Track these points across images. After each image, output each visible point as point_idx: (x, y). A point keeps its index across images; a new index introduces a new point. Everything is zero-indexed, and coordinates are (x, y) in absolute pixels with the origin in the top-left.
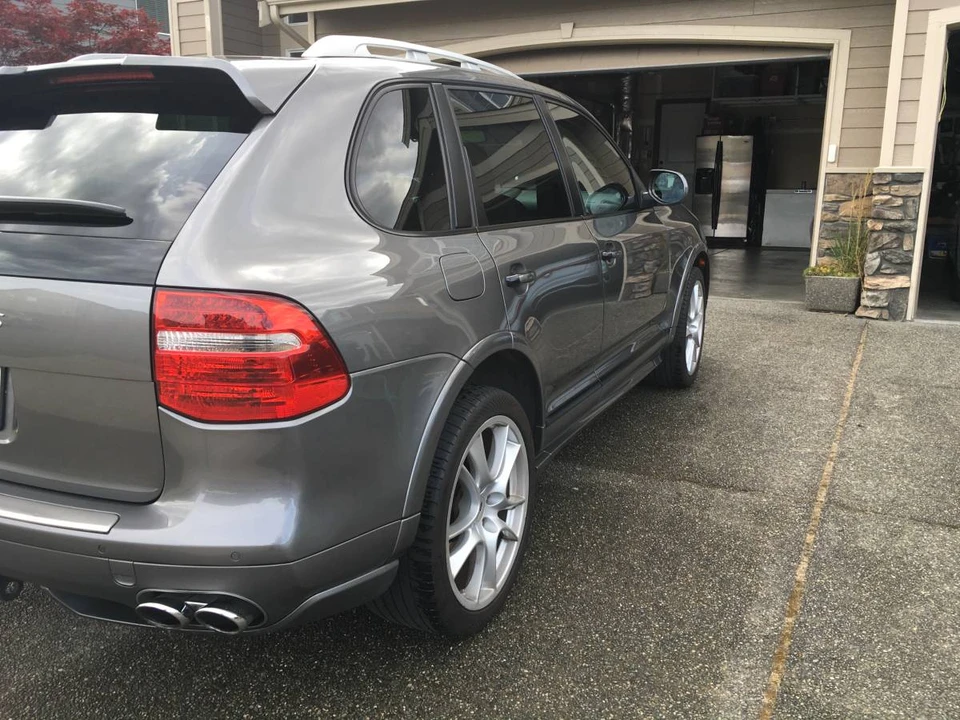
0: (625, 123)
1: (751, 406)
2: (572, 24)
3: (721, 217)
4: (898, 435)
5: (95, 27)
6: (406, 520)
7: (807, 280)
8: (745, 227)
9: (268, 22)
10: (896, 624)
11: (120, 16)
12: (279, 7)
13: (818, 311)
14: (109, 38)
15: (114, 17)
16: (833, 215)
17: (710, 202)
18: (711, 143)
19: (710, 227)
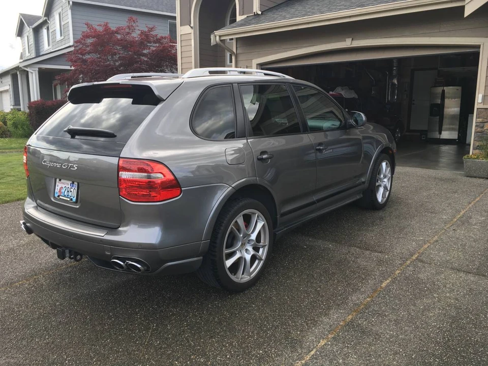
0: (393, 81)
1: (406, 219)
2: (351, 39)
3: (444, 127)
4: (471, 235)
5: (149, 44)
6: (204, 242)
7: (464, 161)
8: (457, 133)
9: (215, 43)
10: (415, 305)
11: (159, 39)
12: (220, 36)
13: (471, 177)
14: (154, 49)
15: (157, 40)
16: (481, 129)
17: (438, 120)
18: (439, 90)
19: (438, 133)
